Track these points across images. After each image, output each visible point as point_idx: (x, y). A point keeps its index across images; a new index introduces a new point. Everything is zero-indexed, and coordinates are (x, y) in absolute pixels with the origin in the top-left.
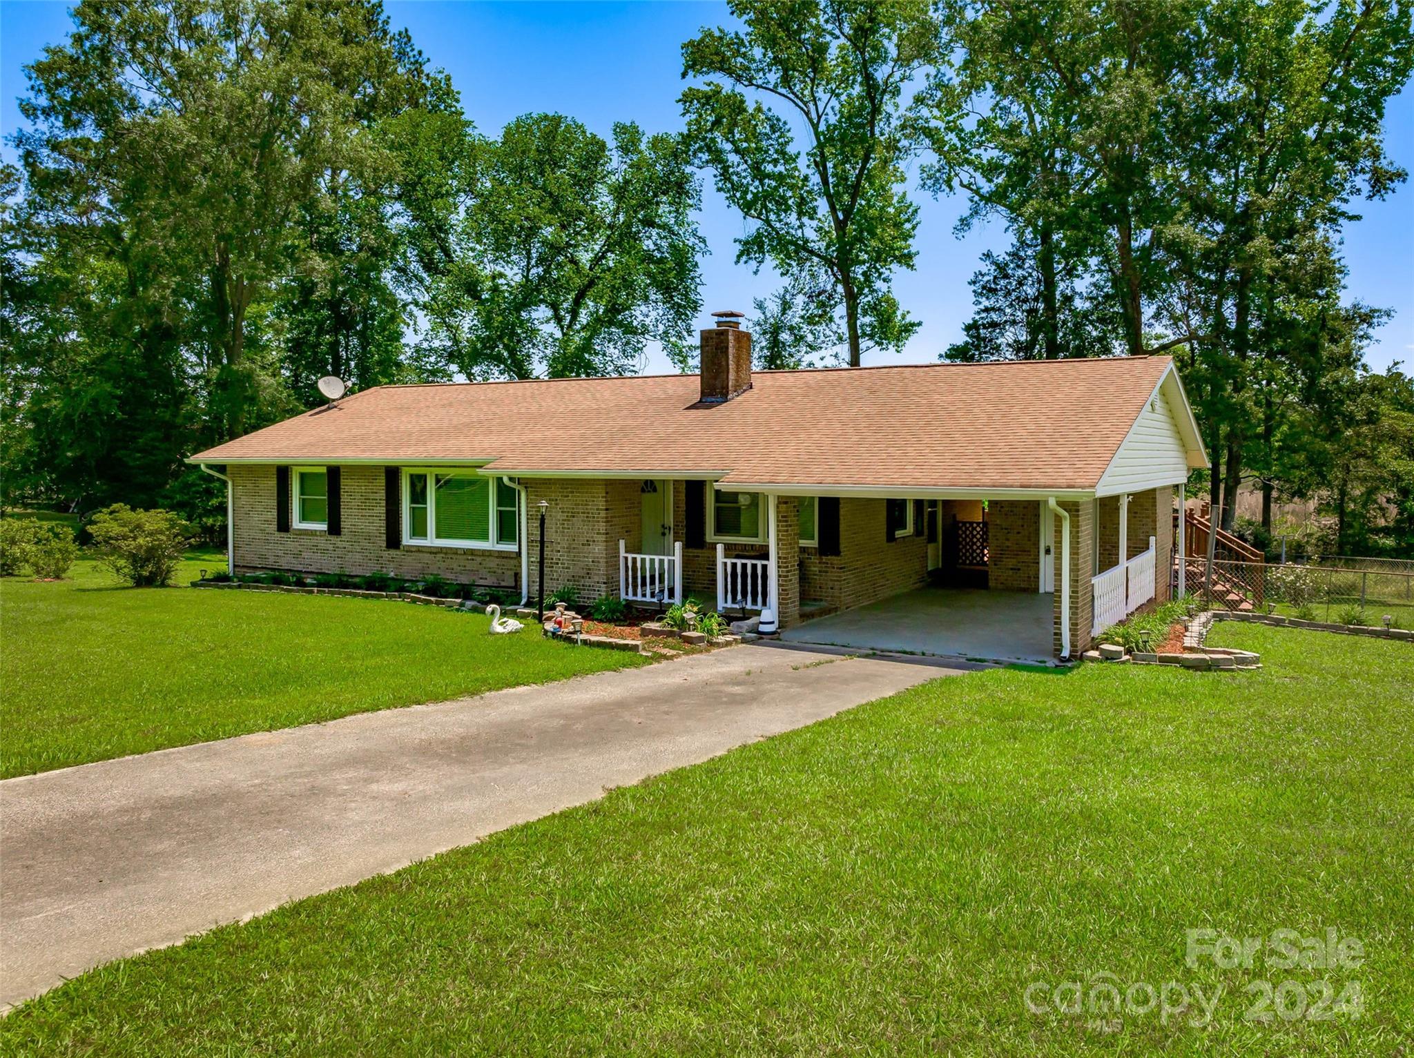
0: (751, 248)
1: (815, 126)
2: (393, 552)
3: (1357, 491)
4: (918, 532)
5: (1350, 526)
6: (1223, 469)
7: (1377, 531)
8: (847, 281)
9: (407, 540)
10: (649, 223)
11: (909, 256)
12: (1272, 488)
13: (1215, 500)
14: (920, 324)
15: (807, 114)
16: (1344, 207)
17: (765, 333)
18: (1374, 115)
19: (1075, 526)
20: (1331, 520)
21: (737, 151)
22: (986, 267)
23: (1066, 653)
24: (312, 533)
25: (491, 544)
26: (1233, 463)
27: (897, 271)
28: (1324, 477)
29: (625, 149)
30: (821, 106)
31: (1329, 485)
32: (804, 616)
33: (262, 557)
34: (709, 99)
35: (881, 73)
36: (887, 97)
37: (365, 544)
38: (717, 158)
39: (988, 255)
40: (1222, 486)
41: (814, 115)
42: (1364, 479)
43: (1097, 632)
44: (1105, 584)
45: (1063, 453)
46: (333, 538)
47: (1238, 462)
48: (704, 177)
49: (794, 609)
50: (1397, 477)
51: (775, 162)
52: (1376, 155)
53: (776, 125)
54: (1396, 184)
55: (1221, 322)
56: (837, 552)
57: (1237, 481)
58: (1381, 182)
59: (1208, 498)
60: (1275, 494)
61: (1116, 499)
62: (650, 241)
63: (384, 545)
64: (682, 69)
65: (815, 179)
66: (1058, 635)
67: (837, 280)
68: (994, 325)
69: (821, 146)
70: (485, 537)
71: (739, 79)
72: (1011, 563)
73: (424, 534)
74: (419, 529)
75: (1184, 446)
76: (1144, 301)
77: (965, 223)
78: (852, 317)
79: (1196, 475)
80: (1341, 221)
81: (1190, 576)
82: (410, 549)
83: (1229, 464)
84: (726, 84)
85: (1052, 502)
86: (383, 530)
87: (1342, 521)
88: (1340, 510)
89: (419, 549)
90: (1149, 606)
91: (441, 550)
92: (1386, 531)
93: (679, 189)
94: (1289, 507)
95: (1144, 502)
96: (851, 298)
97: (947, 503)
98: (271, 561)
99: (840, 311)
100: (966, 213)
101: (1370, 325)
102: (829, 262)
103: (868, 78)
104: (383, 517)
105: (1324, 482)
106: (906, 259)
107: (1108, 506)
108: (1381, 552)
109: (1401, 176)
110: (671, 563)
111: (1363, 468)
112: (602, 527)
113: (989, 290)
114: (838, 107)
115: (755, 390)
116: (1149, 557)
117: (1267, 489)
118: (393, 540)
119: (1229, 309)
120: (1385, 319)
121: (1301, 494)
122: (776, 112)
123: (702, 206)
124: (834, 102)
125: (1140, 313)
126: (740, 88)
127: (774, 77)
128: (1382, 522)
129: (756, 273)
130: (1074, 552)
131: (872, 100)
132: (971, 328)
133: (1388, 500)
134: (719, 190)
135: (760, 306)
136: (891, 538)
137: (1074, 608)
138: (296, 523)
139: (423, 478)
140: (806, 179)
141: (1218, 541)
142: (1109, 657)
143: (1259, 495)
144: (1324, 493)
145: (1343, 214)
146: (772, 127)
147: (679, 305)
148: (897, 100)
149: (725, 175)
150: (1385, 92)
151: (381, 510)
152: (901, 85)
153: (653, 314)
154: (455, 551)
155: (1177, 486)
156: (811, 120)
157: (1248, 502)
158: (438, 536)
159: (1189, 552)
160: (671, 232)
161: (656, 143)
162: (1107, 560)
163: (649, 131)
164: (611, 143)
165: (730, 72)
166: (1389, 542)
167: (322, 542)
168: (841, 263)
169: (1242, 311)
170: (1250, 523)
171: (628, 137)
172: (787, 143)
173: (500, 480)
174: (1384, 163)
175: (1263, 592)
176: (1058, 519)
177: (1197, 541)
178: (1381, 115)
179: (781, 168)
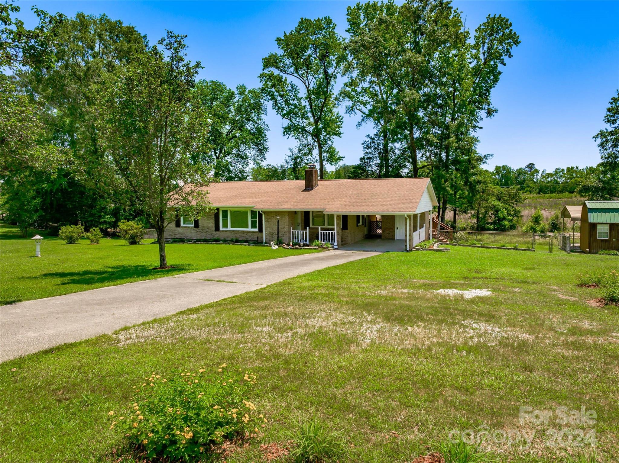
0: (287, 130)
1: (307, 88)
2: (217, 232)
3: (483, 211)
4: (363, 224)
5: (481, 222)
6: (441, 204)
7: (488, 223)
8: (319, 142)
9: (221, 228)
10: (248, 120)
11: (340, 134)
12: (456, 210)
13: (439, 214)
14: (344, 157)
15: (305, 83)
16: (477, 124)
17: (292, 160)
18: (487, 94)
19: (410, 220)
20: (475, 220)
21: (280, 95)
22: (368, 139)
23: (408, 249)
24: (189, 227)
25: (249, 229)
26: (445, 203)
27: (335, 138)
28: (472, 206)
29: (240, 94)
30: (310, 81)
31: (474, 209)
32: (342, 245)
33: (170, 235)
34: (271, 77)
35: (330, 71)
36: (332, 79)
37: (207, 230)
38: (273, 98)
39: (368, 136)
40: (441, 210)
41: (307, 84)
42: (485, 207)
43: (414, 246)
44: (415, 234)
45: (407, 204)
46: (196, 229)
47: (446, 203)
48: (268, 105)
49: (340, 243)
50: (494, 206)
51: (294, 100)
52: (489, 104)
53: (293, 87)
54: (494, 114)
55: (440, 158)
56: (347, 229)
57: (446, 209)
58: (490, 113)
59: (437, 214)
60: (457, 212)
61: (417, 214)
62: (249, 126)
63: (214, 230)
64: (263, 67)
65: (308, 107)
66: (406, 246)
67: (315, 141)
68: (370, 158)
69: (310, 95)
70: (248, 227)
71: (281, 71)
72: (388, 232)
73: (227, 227)
74: (225, 225)
75: (432, 200)
76: (418, 152)
77: (360, 124)
78: (320, 154)
79: (434, 207)
80: (477, 128)
81: (433, 234)
82: (223, 231)
83: (443, 203)
84: (276, 72)
85: (406, 216)
86: (214, 226)
87: (478, 220)
88: (478, 217)
89: (226, 231)
90: (424, 241)
91: (233, 231)
92: (491, 224)
93: (258, 108)
94: (462, 216)
95: (423, 215)
96: (320, 147)
97: (368, 216)
98: (173, 237)
99: (316, 152)
100: (360, 121)
101: (486, 159)
102: (312, 135)
103: (326, 72)
104: (214, 222)
105: (473, 208)
106: (339, 134)
107: (415, 216)
108: (489, 229)
109: (496, 111)
110: (306, 232)
111: (484, 204)
112: (287, 223)
113: (368, 147)
114: (315, 81)
115: (319, 186)
116: (424, 229)
117: (455, 211)
118: (217, 228)
119: (444, 155)
120: (491, 157)
121: (465, 212)
122: (294, 83)
123: (267, 114)
124: (314, 80)
125: (416, 156)
126: (281, 74)
127: (292, 69)
128: (490, 221)
129: (288, 138)
130: (410, 227)
131: (327, 79)
132: (362, 159)
133: (492, 214)
134: (273, 109)
135: (291, 151)
136: (357, 226)
137: (410, 239)
138: (182, 225)
139: (226, 211)
140: (305, 106)
141: (441, 226)
142: (418, 250)
143: (453, 212)
144: (473, 212)
145: (478, 126)
146: (292, 87)
147: (261, 150)
148: (336, 80)
149: (276, 103)
150: (491, 87)
151: (213, 220)
152: (337, 75)
153: (252, 153)
154: (238, 231)
155: (429, 211)
156: (306, 86)
157: (449, 215)
158: (231, 227)
159: (433, 228)
160: (256, 122)
161: (251, 92)
162: (415, 229)
163: (249, 88)
164: (236, 92)
165: (278, 68)
166: (492, 227)
167: (192, 230)
168: (316, 134)
169: (447, 156)
170: (450, 221)
171: (242, 90)
172: (298, 93)
173: (259, 212)
174: (491, 107)
175: (452, 239)
176: (406, 219)
177: (435, 225)
178: (489, 94)
179: (295, 102)
